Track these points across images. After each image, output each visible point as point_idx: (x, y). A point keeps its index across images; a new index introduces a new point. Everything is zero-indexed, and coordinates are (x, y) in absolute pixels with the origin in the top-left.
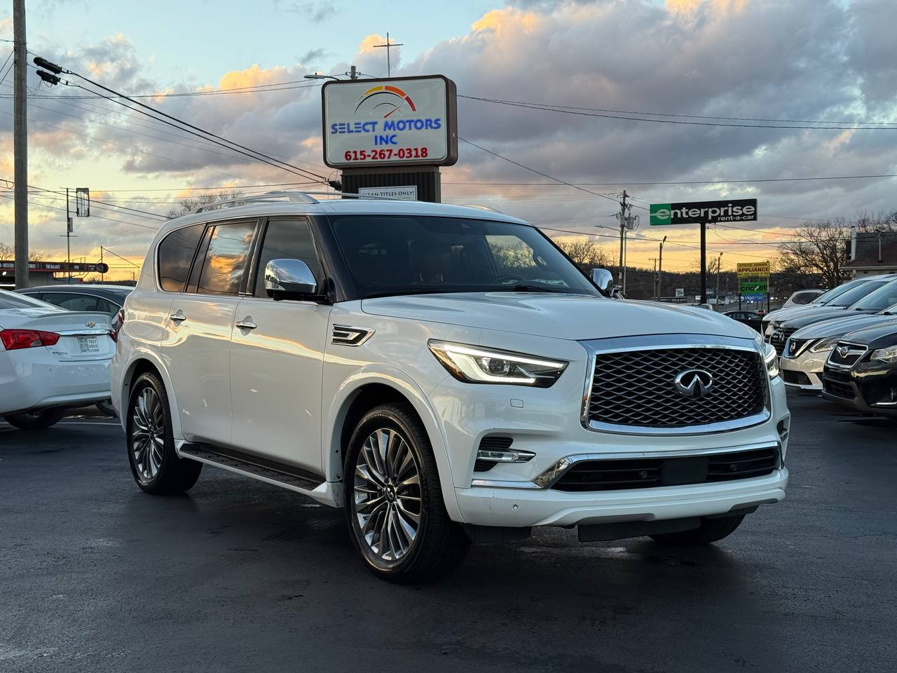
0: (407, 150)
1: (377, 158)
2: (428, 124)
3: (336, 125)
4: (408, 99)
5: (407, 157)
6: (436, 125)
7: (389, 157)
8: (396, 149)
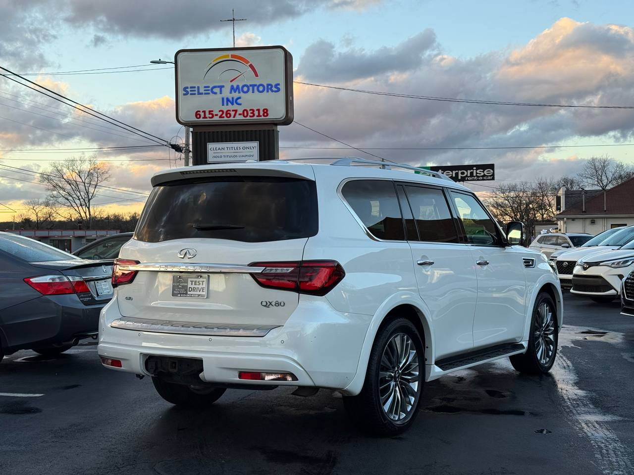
0: (250, 110)
1: (224, 117)
2: (269, 88)
3: (187, 88)
4: (251, 66)
5: (250, 116)
6: (276, 89)
7: (234, 117)
8: (240, 110)
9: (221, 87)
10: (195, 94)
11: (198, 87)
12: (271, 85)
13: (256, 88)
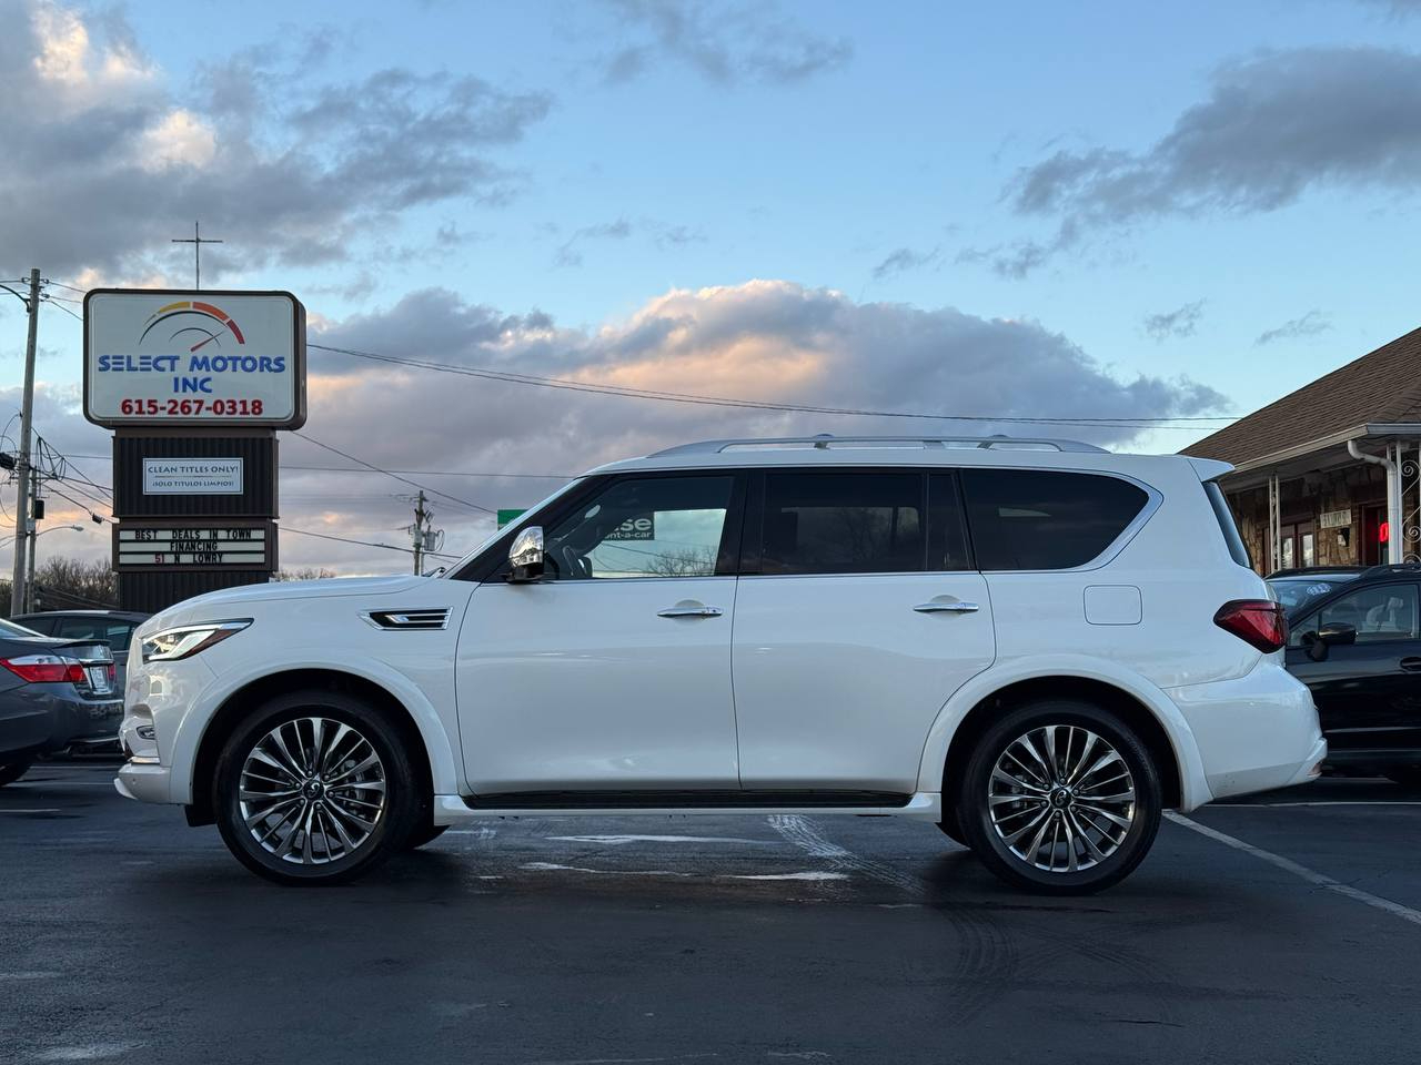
0: (228, 402)
1: (176, 413)
2: (264, 363)
3: (107, 357)
4: (232, 325)
5: (228, 413)
6: (277, 367)
7: (197, 412)
8: (209, 401)
9: (173, 359)
10: (121, 369)
11: (129, 358)
12: (268, 359)
13: (239, 363)
